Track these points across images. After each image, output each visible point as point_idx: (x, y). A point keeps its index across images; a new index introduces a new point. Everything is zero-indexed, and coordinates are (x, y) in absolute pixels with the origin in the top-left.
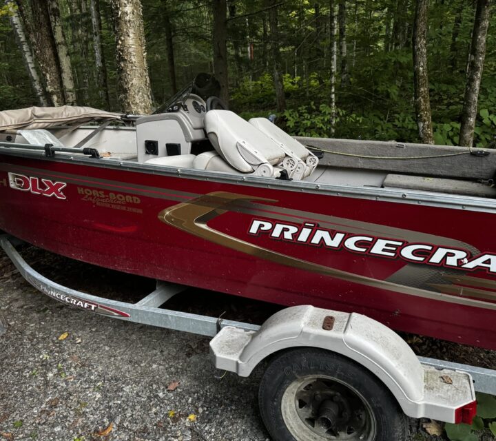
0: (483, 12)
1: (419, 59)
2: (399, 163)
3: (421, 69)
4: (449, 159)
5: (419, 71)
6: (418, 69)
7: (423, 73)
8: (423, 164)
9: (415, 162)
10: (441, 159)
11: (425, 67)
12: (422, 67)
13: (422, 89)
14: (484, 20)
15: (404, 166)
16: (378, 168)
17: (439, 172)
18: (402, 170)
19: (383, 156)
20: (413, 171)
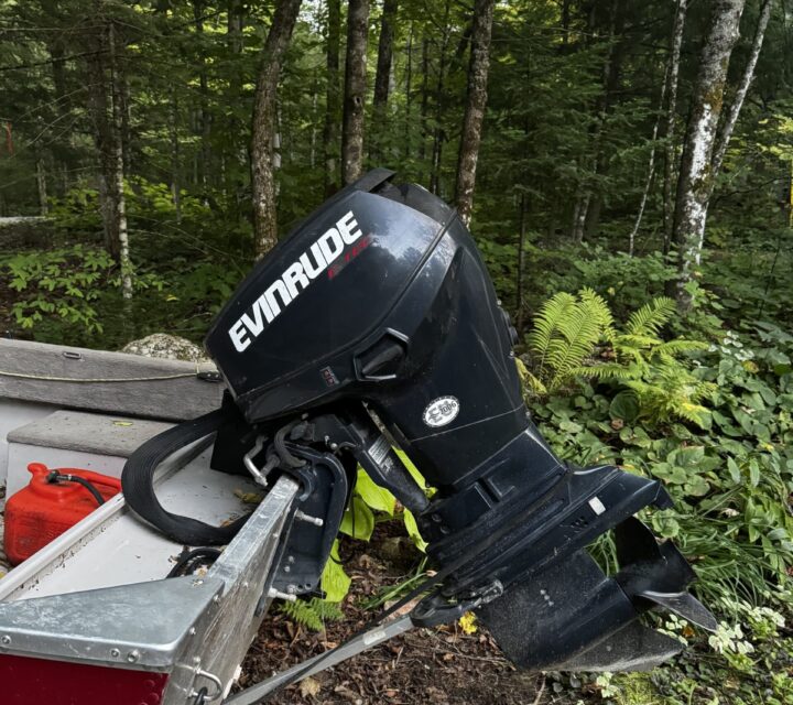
0: (350, 122)
1: (259, 188)
2: (73, 389)
3: (263, 205)
4: (161, 384)
5: (259, 209)
6: (257, 204)
7: (266, 212)
8: (117, 393)
9: (103, 388)
10: (147, 384)
11: (271, 202)
12: (264, 201)
13: (264, 241)
14: (353, 135)
15: (83, 395)
16: (36, 397)
17: (146, 410)
18: (80, 405)
19: (42, 374)
20: (100, 406)
